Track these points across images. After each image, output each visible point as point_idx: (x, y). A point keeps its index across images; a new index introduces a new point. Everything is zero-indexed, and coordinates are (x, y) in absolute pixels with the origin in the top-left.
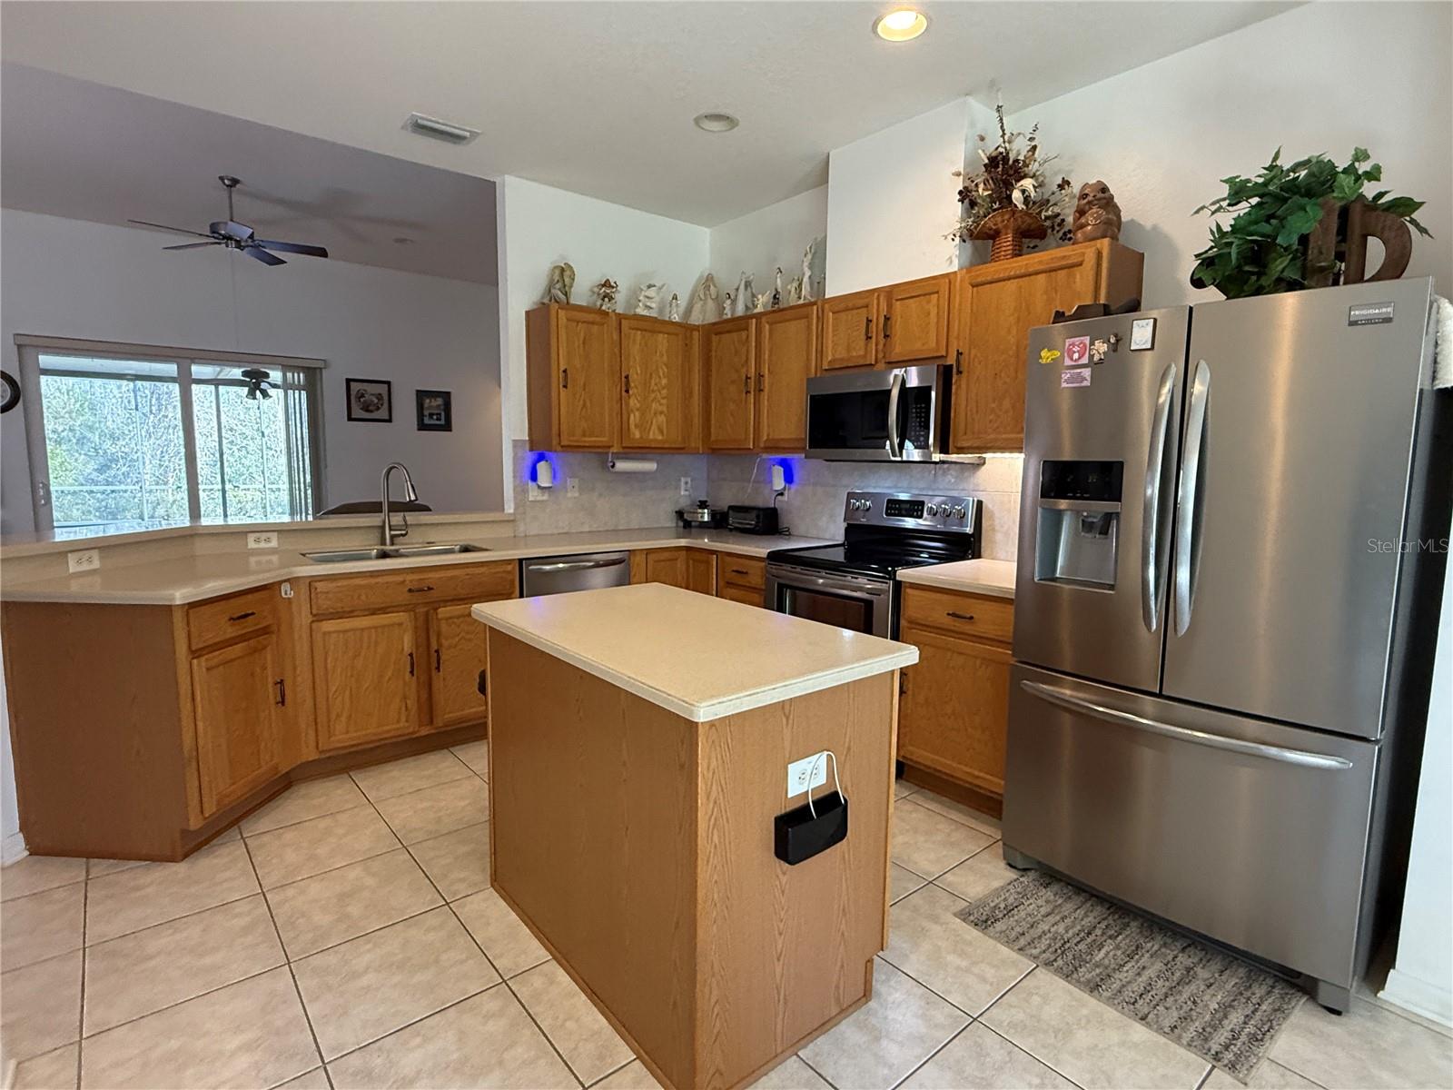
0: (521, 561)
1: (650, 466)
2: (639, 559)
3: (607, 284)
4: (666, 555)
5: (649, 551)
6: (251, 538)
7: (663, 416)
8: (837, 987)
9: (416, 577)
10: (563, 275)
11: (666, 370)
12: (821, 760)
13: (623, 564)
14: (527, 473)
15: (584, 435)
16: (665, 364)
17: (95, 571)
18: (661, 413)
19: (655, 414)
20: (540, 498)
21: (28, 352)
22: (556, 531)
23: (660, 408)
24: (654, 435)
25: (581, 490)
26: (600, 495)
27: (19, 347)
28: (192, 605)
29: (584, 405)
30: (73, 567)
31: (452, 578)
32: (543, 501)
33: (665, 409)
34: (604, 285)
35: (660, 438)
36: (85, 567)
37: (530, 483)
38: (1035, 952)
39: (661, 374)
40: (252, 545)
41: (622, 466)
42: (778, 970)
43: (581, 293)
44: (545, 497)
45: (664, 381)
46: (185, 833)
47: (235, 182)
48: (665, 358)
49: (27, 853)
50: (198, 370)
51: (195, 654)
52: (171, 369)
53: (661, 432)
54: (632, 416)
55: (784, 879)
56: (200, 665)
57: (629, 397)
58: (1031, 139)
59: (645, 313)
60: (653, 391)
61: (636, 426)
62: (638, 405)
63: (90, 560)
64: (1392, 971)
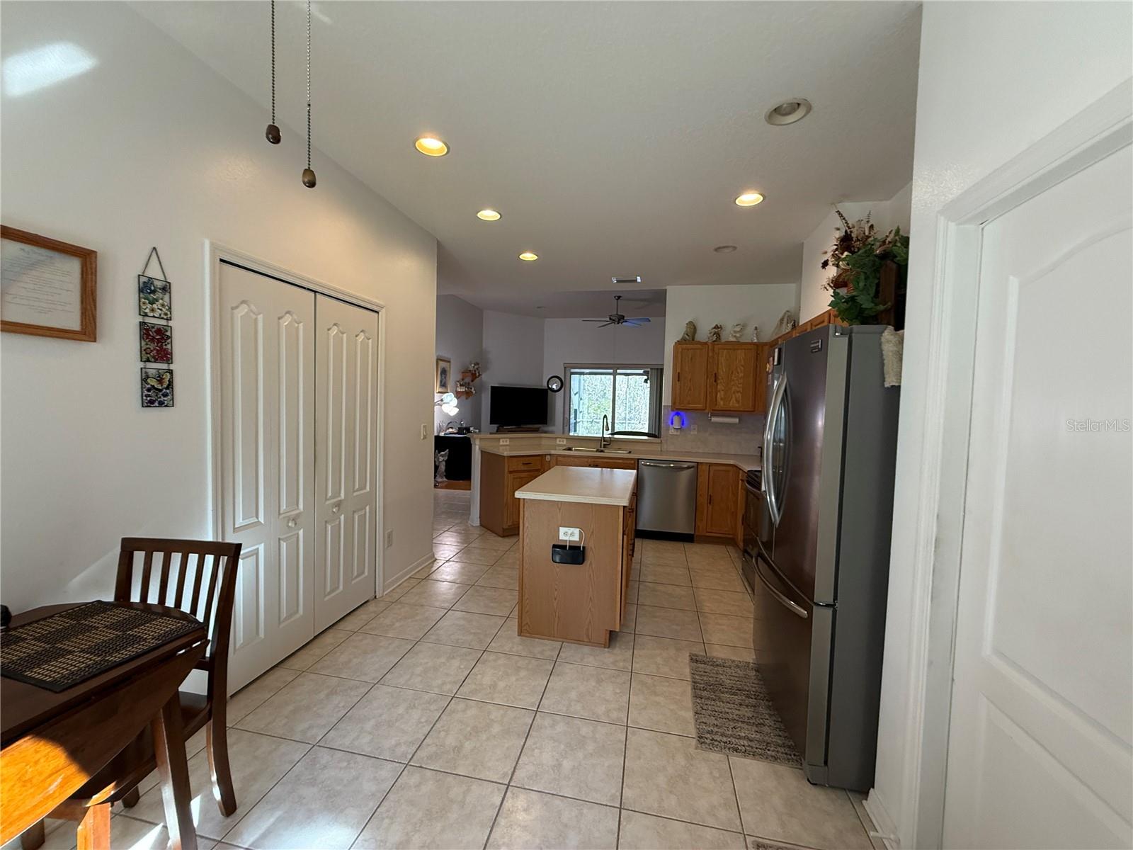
0: (638, 459)
1: (737, 420)
2: (705, 468)
3: (716, 327)
4: (724, 468)
5: (710, 465)
6: (558, 440)
7: (739, 394)
8: (588, 630)
9: (593, 460)
10: (692, 328)
11: (742, 368)
12: (577, 531)
13: (692, 469)
14: (670, 422)
15: (689, 404)
16: (742, 366)
17: (507, 445)
18: (738, 392)
19: (734, 393)
20: (675, 433)
21: (568, 369)
22: (683, 450)
23: (738, 389)
24: (733, 404)
25: (698, 431)
26: (711, 434)
27: (565, 368)
28: (511, 457)
29: (690, 389)
30: (501, 443)
31: (607, 462)
32: (676, 435)
33: (741, 390)
34: (715, 328)
35: (737, 405)
36: (505, 443)
37: (671, 426)
38: (697, 677)
39: (739, 371)
40: (558, 442)
41: (714, 419)
42: (555, 604)
43: (704, 334)
44: (678, 433)
45: (741, 375)
46: (503, 529)
47: (619, 297)
48: (743, 363)
49: (479, 524)
50: (619, 371)
51: (511, 472)
52: (611, 371)
53: (738, 402)
54: (719, 394)
55: (558, 570)
56: (511, 476)
57: (717, 385)
58: (868, 222)
59: (734, 339)
60: (733, 380)
61: (721, 399)
62: (723, 388)
63: (506, 441)
64: (872, 789)
